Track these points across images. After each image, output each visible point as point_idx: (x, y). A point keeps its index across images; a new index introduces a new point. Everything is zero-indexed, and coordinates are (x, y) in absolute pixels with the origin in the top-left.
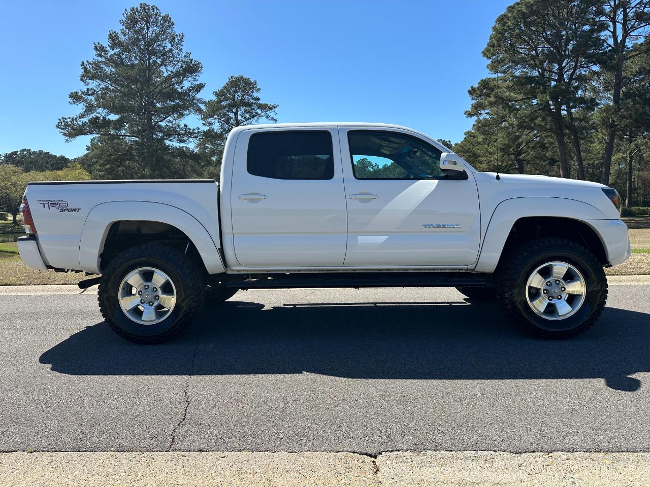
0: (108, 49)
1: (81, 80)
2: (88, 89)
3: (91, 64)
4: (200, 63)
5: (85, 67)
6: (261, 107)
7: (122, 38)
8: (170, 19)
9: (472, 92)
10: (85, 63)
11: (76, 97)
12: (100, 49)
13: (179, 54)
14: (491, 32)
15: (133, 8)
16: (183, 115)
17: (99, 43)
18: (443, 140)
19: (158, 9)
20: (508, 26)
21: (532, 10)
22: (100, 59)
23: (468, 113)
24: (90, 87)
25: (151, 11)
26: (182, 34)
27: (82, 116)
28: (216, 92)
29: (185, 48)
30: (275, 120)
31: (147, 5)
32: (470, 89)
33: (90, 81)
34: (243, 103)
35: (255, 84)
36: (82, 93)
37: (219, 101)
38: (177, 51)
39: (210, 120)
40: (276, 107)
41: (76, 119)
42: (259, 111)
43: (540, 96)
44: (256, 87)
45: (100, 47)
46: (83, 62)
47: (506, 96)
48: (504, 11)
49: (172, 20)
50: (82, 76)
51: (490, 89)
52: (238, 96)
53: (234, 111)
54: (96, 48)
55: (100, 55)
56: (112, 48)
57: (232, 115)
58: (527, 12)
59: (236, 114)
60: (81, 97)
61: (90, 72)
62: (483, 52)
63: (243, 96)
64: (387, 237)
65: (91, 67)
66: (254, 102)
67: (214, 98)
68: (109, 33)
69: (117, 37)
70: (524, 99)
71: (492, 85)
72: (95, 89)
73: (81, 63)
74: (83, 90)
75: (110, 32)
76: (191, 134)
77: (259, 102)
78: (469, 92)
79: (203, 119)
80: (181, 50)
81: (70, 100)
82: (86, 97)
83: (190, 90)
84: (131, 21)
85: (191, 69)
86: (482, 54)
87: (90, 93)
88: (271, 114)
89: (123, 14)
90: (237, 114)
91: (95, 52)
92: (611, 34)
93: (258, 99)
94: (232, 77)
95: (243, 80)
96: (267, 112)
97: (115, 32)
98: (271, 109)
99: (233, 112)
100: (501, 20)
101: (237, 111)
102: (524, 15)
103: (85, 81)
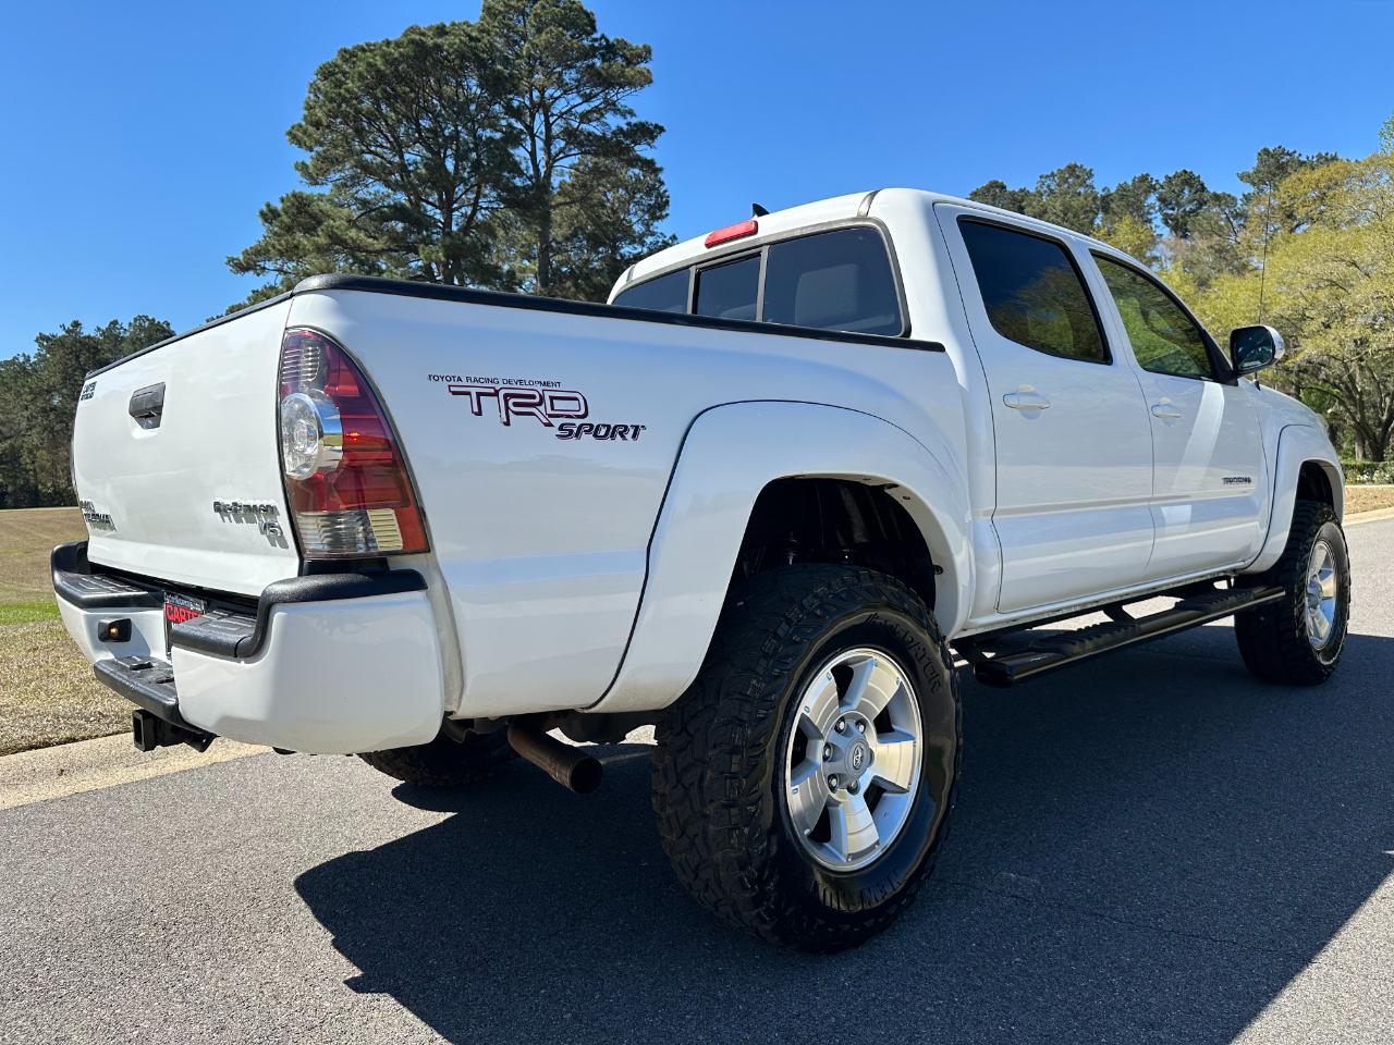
9: (269, 215)
14: (305, 94)
18: (150, 318)
20: (347, 90)
21: (397, 70)
23: (236, 264)
32: (265, 209)
43: (424, 249)
47: (351, 238)
48: (332, 56)
51: (313, 217)
58: (388, 72)
62: (289, 133)
70: (390, 250)
71: (314, 209)
78: (262, 214)
86: (288, 137)
92: (528, 156)
100: (327, 73)
102: (380, 77)
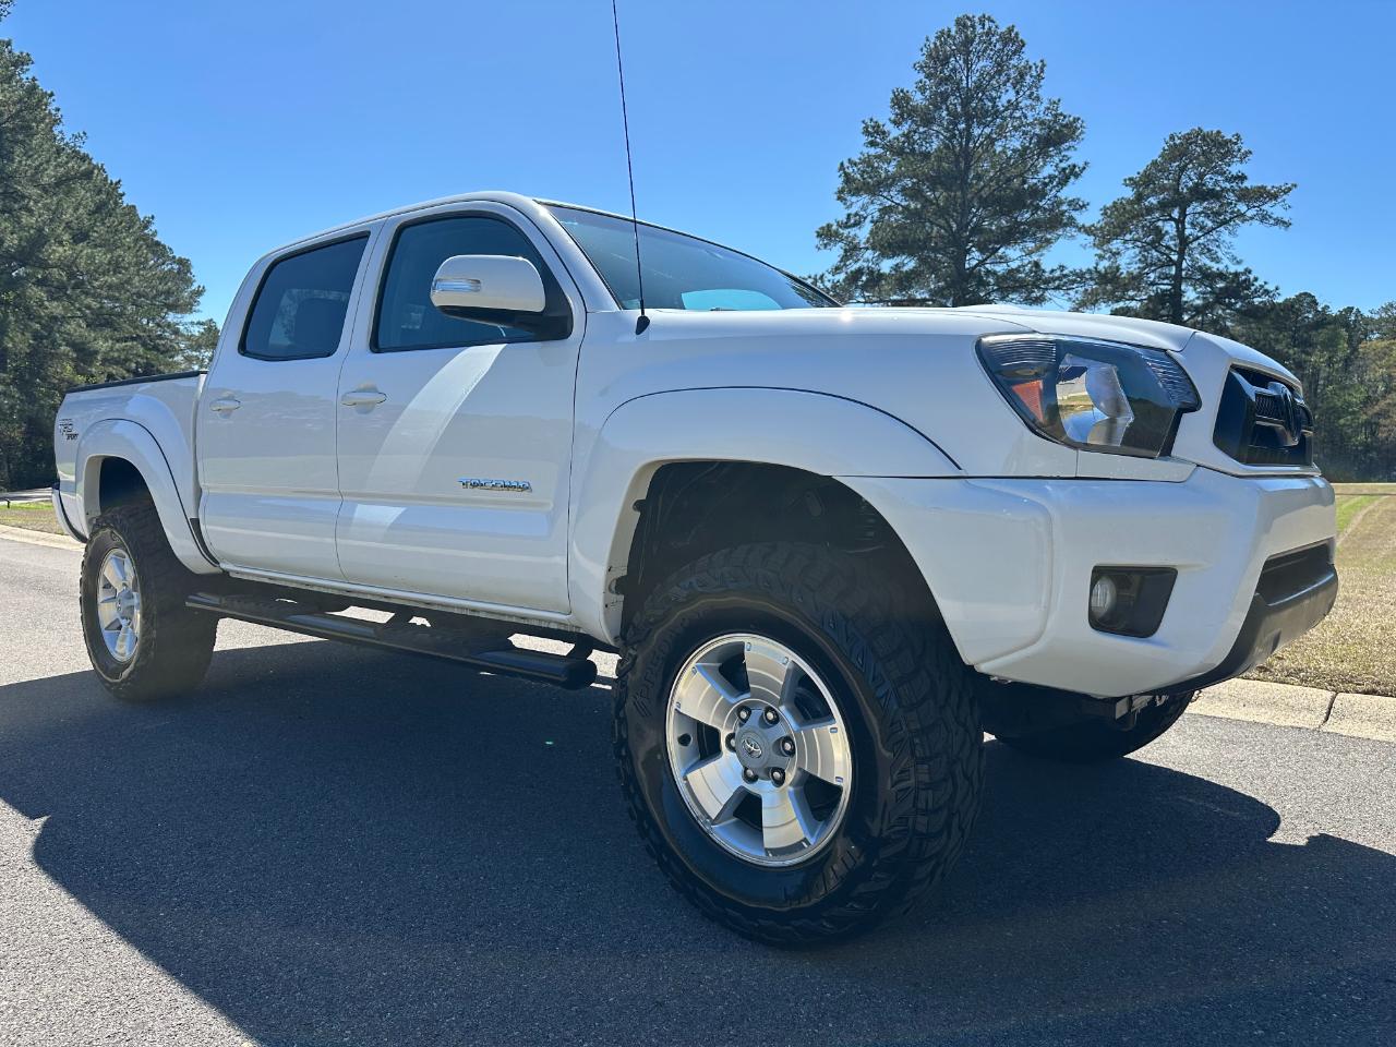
0: (889, 127)
1: (839, 198)
2: (849, 215)
3: (855, 164)
4: (1079, 119)
5: (845, 173)
6: (1246, 196)
7: (918, 99)
8: (1017, 34)
10: (846, 164)
11: (827, 235)
12: (874, 132)
13: (1033, 108)
15: (942, 32)
16: (1048, 242)
17: (871, 120)
19: (993, 22)
22: (872, 151)
24: (853, 210)
25: (978, 27)
26: (1042, 61)
27: (837, 270)
28: (1130, 179)
29: (1046, 92)
30: (1284, 223)
31: (968, 18)
33: (854, 199)
34: (1200, 193)
35: (1236, 143)
36: (838, 224)
37: (1140, 198)
38: (1029, 102)
39: (1116, 245)
40: (1290, 189)
41: (822, 277)
42: (1242, 207)
44: (1239, 150)
45: (873, 127)
46: (842, 164)
49: (1020, 37)
50: (839, 192)
52: (1188, 180)
53: (1176, 214)
54: (866, 132)
55: (873, 144)
56: (896, 123)
57: (1170, 228)
59: (1180, 222)
60: (837, 234)
61: (854, 180)
63: (1201, 176)
64: (402, 509)
65: (856, 169)
66: (1228, 185)
67: (1129, 193)
68: (892, 96)
69: (907, 99)
72: (862, 213)
73: (839, 166)
74: (840, 219)
75: (894, 93)
76: (1047, 282)
77: (1243, 186)
79: (1099, 246)
80: (1038, 98)
81: (817, 241)
82: (846, 232)
83: (1046, 185)
84: (937, 59)
85: (1058, 134)
87: (852, 221)
88: (1275, 209)
89: (922, 50)
90: (1183, 223)
91: (865, 139)
93: (1243, 178)
94: (1172, 138)
95: (1203, 139)
96: (1263, 208)
97: (902, 91)
98: (1274, 197)
99: (1172, 219)
101: (1183, 214)
103: (846, 200)
